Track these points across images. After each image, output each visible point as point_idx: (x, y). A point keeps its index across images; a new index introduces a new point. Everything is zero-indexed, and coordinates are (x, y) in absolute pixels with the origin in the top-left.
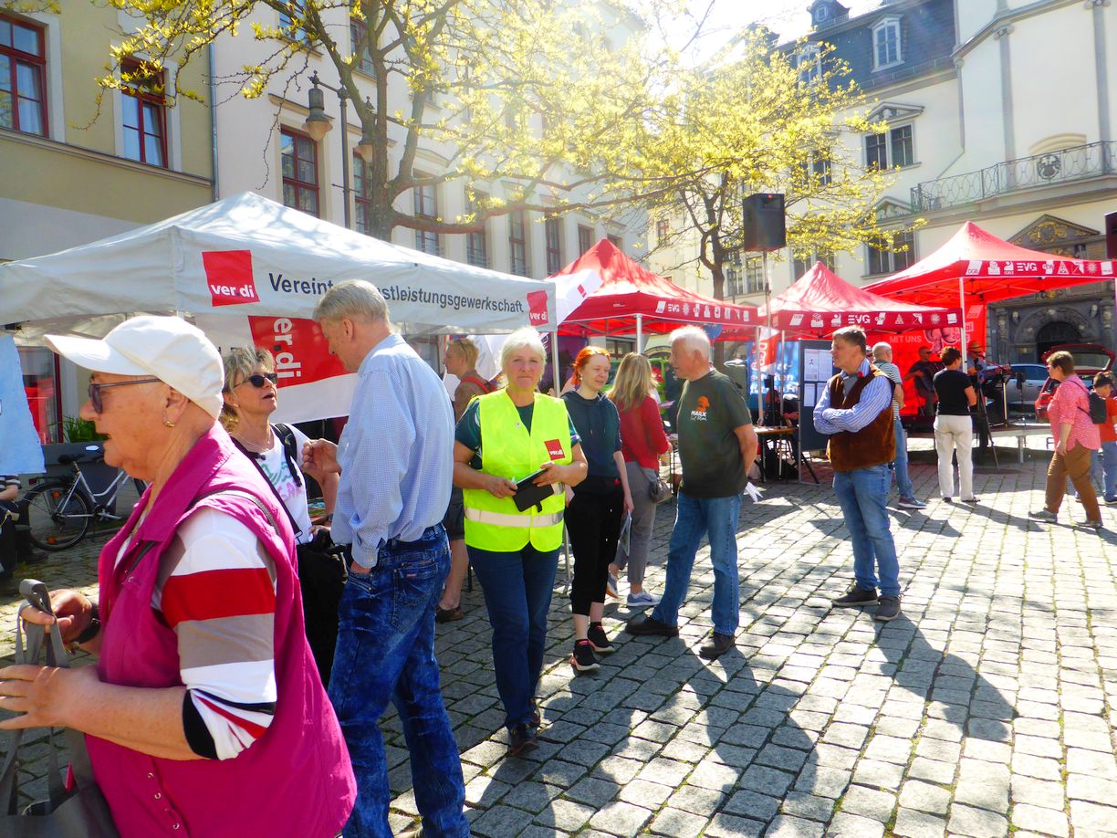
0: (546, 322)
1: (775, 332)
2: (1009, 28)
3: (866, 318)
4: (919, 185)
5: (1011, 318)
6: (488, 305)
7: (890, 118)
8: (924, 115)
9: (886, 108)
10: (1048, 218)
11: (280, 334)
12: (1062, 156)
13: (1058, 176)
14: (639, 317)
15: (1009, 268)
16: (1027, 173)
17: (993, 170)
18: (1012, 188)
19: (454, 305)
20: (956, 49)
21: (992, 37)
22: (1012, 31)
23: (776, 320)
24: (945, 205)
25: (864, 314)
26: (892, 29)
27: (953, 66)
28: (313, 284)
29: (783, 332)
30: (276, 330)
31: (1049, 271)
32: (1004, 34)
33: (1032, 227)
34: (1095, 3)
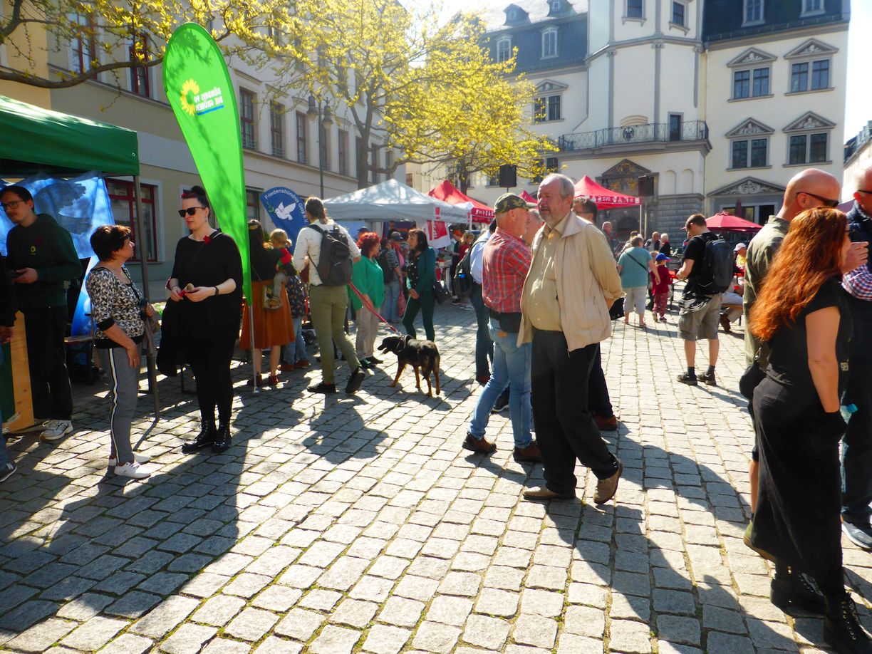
2: (614, 52)
4: (563, 136)
5: (606, 214)
7: (549, 89)
8: (568, 89)
9: (547, 83)
10: (626, 161)
12: (635, 129)
13: (632, 139)
15: (600, 199)
16: (618, 135)
17: (601, 132)
18: (611, 143)
20: (587, 57)
21: (606, 54)
22: (616, 53)
24: (576, 146)
27: (584, 64)
31: (615, 201)
32: (612, 55)
33: (619, 165)
34: (657, 46)
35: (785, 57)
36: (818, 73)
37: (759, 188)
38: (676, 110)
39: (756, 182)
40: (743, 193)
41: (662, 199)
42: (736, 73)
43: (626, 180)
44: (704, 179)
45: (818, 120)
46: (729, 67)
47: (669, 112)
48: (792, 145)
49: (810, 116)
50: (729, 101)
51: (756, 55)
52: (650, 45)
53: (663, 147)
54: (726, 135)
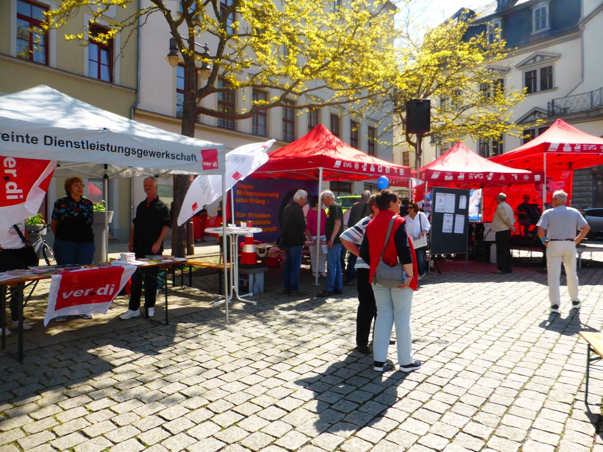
0: (217, 168)
1: (421, 182)
3: (481, 176)
4: (553, 100)
6: (167, 156)
7: (540, 61)
8: (561, 58)
9: (537, 55)
11: (8, 168)
14: (321, 169)
15: (578, 148)
17: (598, 92)
19: (137, 154)
20: (580, 20)
23: (423, 175)
24: (569, 111)
26: (544, 9)
27: (578, 30)
28: (13, 136)
29: (427, 182)
30: (5, 165)
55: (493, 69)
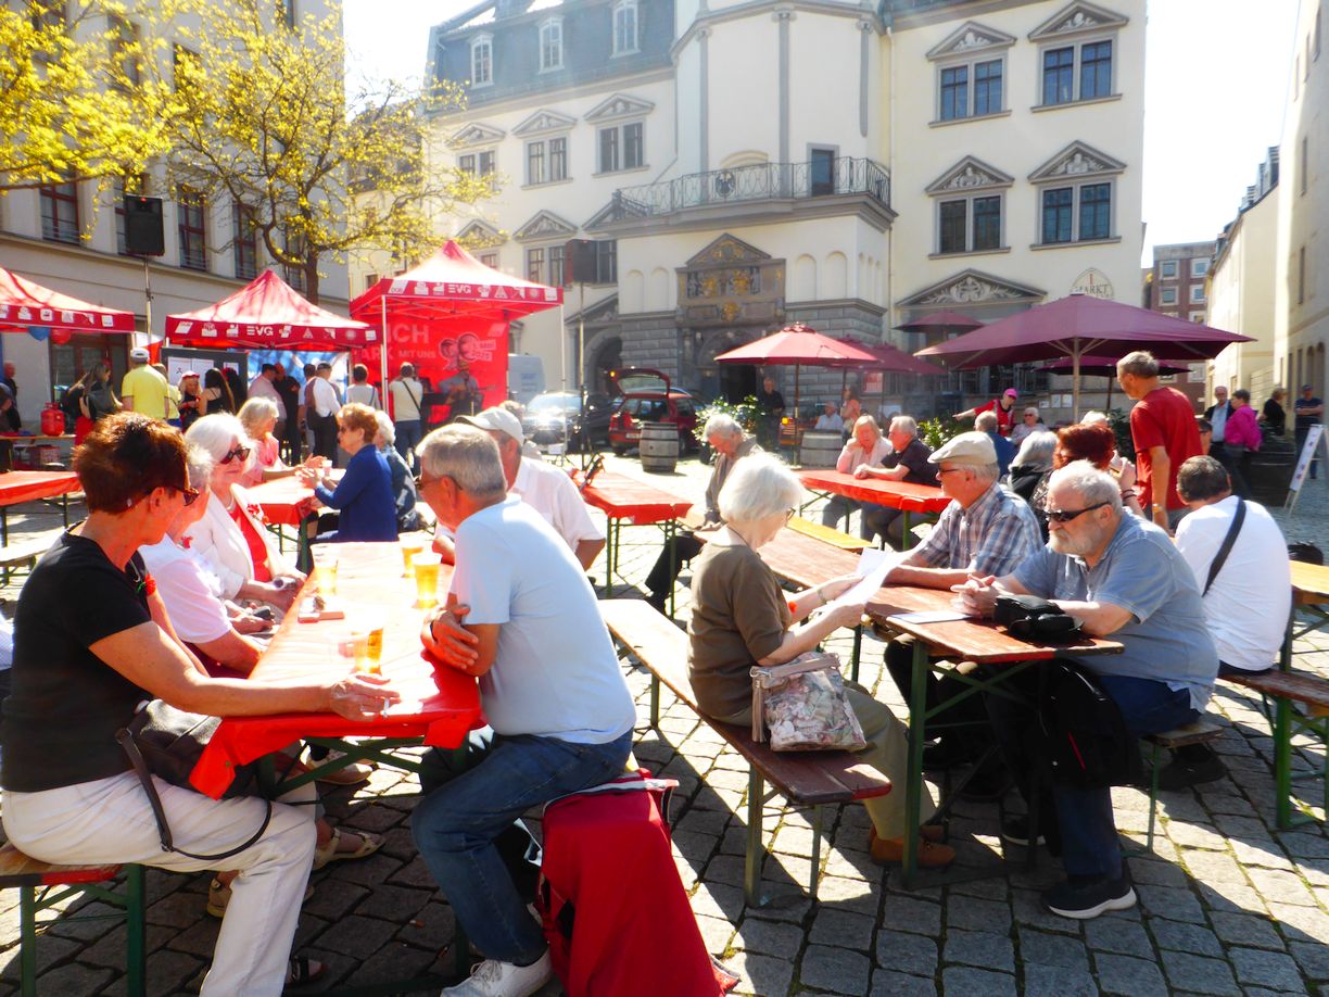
2: (707, 31)
7: (621, 113)
8: (655, 111)
9: (620, 100)
10: (728, 237)
12: (737, 174)
13: (732, 194)
15: (439, 289)
16: (712, 188)
17: (680, 181)
18: (704, 201)
20: (674, 44)
22: (710, 34)
23: (163, 327)
25: (265, 326)
26: (630, 12)
27: (672, 64)
32: (704, 36)
33: (714, 246)
34: (781, 15)
35: (1031, 38)
36: (1091, 68)
37: (987, 292)
38: (825, 140)
39: (982, 279)
40: (958, 300)
41: (794, 310)
42: (944, 71)
43: (729, 272)
44: (890, 275)
45: (1092, 158)
46: (930, 60)
47: (809, 144)
48: (1046, 207)
49: (1078, 151)
50: (933, 125)
51: (978, 35)
52: (769, 15)
53: (788, 209)
54: (927, 189)
55: (549, 118)
